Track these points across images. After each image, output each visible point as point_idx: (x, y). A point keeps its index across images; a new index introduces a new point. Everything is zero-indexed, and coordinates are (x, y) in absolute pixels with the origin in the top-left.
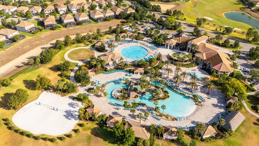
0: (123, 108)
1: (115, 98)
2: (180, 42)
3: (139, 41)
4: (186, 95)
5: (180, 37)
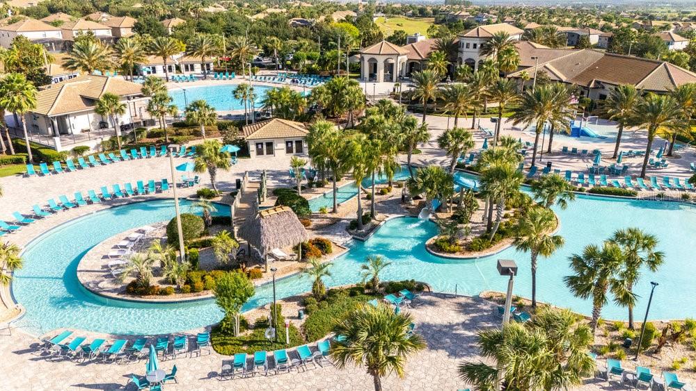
0: (211, 359)
1: (114, 295)
2: (420, 56)
3: (236, 77)
4: (643, 193)
5: (413, 44)
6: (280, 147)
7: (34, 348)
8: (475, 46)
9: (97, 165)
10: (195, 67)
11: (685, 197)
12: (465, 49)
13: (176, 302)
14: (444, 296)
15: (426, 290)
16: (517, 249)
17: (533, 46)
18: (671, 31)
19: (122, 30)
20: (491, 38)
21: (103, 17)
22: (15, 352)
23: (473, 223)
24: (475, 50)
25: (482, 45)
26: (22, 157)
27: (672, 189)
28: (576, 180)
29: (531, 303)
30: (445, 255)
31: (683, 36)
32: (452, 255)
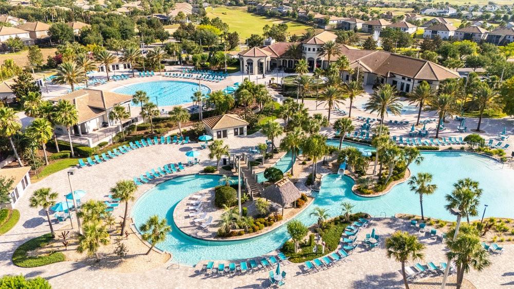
0: (291, 266)
1: (212, 239)
2: (276, 55)
3: (155, 73)
4: (441, 148)
5: (270, 46)
6: (231, 133)
7: (198, 273)
8: (314, 50)
9: (120, 155)
10: (119, 67)
11: (462, 149)
12: (307, 51)
13: (248, 239)
14: (379, 220)
15: (369, 217)
16: (416, 193)
17: (347, 48)
18: (404, 20)
19: (37, 33)
20: (323, 45)
21: (10, 20)
22: (190, 277)
23: (368, 175)
24: (314, 52)
25: (318, 49)
26: (67, 153)
27: (454, 144)
28: (406, 142)
29: (421, 218)
30: (366, 196)
31: (413, 24)
32: (369, 196)
